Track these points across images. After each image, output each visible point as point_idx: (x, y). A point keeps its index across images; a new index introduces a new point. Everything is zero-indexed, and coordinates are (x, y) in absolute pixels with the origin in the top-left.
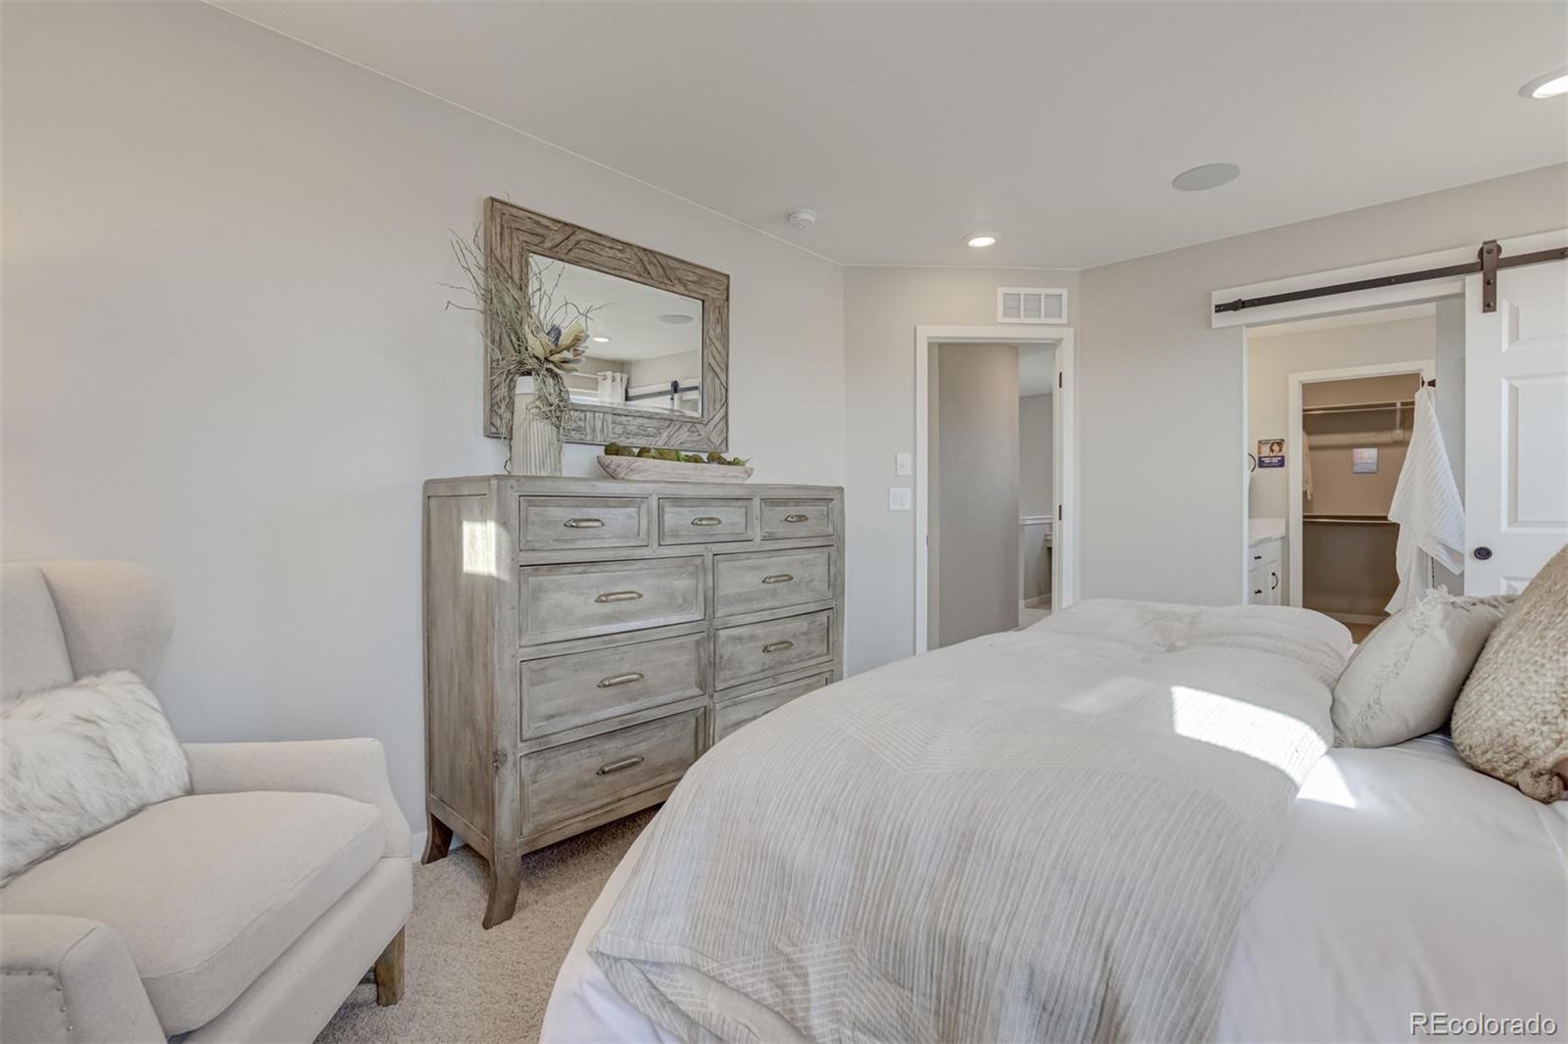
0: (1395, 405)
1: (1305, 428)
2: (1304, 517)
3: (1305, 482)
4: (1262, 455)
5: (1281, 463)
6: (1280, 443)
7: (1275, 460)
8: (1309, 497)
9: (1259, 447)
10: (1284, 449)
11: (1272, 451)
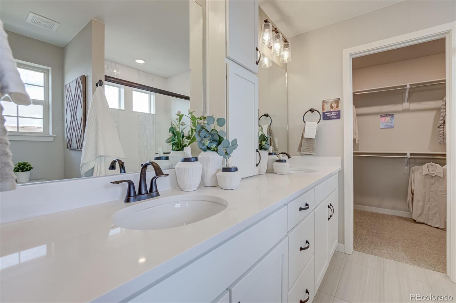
0: (406, 86)
1: (354, 103)
2: (354, 153)
3: (355, 133)
4: (325, 111)
5: (338, 116)
6: (337, 101)
7: (334, 114)
8: (357, 142)
9: (323, 105)
10: (340, 106)
11: (332, 107)
